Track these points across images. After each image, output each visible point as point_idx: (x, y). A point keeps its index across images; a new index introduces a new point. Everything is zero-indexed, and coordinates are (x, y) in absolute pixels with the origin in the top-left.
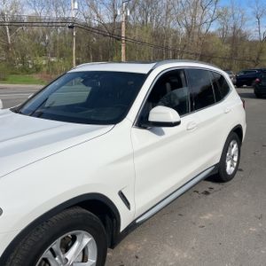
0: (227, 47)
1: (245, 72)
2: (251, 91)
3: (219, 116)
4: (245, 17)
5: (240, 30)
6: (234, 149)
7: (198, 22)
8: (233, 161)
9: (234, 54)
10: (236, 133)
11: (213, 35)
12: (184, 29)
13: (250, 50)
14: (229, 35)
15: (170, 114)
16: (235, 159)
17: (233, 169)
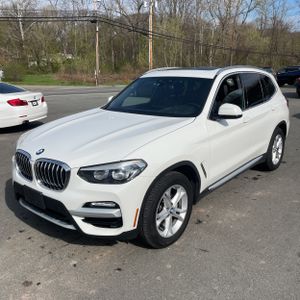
0: (266, 41)
1: (287, 70)
2: (294, 90)
3: (267, 113)
4: (287, 5)
5: (280, 22)
6: (279, 142)
7: (233, 12)
8: (278, 153)
9: (274, 48)
10: (281, 128)
11: (250, 26)
12: (217, 21)
13: (293, 43)
14: (267, 27)
15: (234, 109)
16: (280, 151)
17: (278, 160)
